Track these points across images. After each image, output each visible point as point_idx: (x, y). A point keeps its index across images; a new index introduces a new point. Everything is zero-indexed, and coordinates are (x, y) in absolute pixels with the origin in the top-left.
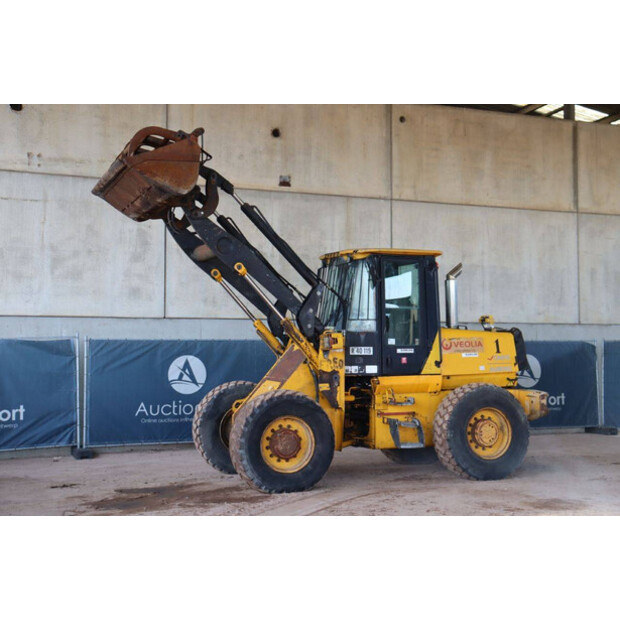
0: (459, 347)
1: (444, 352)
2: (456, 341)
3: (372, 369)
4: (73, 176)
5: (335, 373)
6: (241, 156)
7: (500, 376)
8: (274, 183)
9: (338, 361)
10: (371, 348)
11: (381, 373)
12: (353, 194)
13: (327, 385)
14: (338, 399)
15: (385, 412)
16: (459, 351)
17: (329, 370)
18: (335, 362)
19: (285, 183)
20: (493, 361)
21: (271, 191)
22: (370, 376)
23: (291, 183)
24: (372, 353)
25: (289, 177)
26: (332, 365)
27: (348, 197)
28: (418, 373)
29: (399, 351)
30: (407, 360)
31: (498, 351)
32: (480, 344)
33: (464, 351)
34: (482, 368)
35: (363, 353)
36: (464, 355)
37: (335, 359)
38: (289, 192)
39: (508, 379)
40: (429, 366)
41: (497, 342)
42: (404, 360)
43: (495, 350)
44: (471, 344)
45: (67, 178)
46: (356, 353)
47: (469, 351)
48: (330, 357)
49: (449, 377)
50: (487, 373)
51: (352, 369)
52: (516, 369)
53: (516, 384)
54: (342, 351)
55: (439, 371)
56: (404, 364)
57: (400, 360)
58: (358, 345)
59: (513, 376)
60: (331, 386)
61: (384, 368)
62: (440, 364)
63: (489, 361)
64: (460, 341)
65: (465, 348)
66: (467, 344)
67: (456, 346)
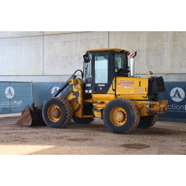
0: (124, 84)
1: (117, 86)
3: (90, 91)
5: (78, 92)
7: (139, 95)
9: (79, 88)
11: (93, 93)
13: (75, 96)
14: (78, 101)
15: (97, 106)
16: (123, 85)
17: (76, 91)
18: (78, 89)
20: (137, 89)
22: (90, 94)
24: (90, 86)
26: (77, 89)
28: (106, 93)
29: (99, 85)
30: (102, 88)
31: (140, 86)
32: (132, 83)
33: (125, 85)
34: (132, 92)
35: (89, 86)
36: (125, 87)
37: (77, 88)
39: (143, 97)
40: (110, 90)
41: (140, 82)
42: (101, 88)
43: (139, 85)
44: (129, 83)
46: (87, 86)
47: (127, 85)
48: (76, 87)
49: (119, 95)
50: (134, 94)
51: (86, 91)
52: (147, 93)
53: (148, 99)
54: (80, 85)
55: (114, 93)
56: (101, 90)
57: (100, 88)
58: (88, 83)
59: (146, 96)
60: (76, 96)
61: (94, 91)
62: (115, 90)
63: (135, 90)
64: (124, 82)
65: (126, 84)
66: (127, 83)
67: (123, 84)
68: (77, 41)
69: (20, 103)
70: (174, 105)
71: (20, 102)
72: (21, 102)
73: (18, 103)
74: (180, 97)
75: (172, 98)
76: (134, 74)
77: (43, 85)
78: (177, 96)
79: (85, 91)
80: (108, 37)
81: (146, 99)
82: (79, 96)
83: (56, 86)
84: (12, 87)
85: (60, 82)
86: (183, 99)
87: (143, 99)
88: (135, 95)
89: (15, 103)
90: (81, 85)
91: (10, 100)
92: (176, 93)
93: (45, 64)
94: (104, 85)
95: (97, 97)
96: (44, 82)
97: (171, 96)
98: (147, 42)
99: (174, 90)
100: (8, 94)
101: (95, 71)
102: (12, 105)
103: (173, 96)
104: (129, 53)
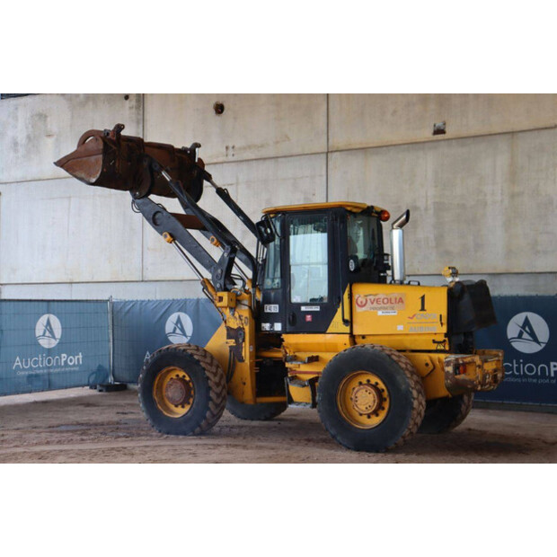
0: (375, 305)
1: (357, 310)
2: (372, 298)
3: (278, 327)
4: (256, 160)
5: (241, 329)
6: (395, 112)
7: (424, 337)
8: (427, 133)
9: (243, 318)
10: (277, 306)
11: (285, 331)
12: (518, 129)
13: (234, 341)
14: (243, 354)
15: (298, 370)
17: (236, 327)
18: (241, 320)
19: (439, 131)
20: (415, 320)
21: (424, 142)
22: (278, 335)
23: (447, 130)
24: (277, 311)
25: (444, 124)
26: (238, 321)
27: (512, 133)
28: (324, 332)
29: (303, 308)
30: (312, 317)
31: (423, 309)
32: (401, 301)
33: (380, 309)
34: (400, 328)
35: (273, 311)
36: (380, 313)
37: (240, 316)
38: (444, 140)
39: (434, 342)
40: (337, 323)
41: (423, 298)
42: (309, 318)
43: (420, 308)
44: (390, 301)
45: (251, 162)
46: (268, 311)
47: (386, 309)
48: (237, 315)
49: (364, 337)
50: (407, 335)
51: (266, 326)
52: (444, 329)
53: (447, 348)
54: (247, 308)
55: (347, 329)
56: (309, 322)
57: (305, 318)
58: (270, 303)
59: (441, 338)
60: (237, 341)
61: (288, 326)
62: (349, 322)
63: (411, 321)
64: (377, 297)
65: (383, 305)
66: (386, 301)
67: (372, 303)
68: (237, 183)
69: (78, 359)
70: (518, 363)
71: (76, 357)
72: (80, 356)
73: (71, 361)
74: (535, 339)
75: (513, 344)
76: (404, 276)
77: (141, 309)
78: (525, 335)
79: (263, 325)
80: (324, 173)
81: (442, 348)
82: (244, 340)
83: (179, 311)
84: (54, 314)
85: (190, 300)
86: (543, 345)
87: (434, 347)
88: (409, 338)
89: (63, 360)
90: (250, 307)
91: (49, 352)
92: (523, 327)
93: (148, 249)
94: (317, 309)
95: (296, 344)
96: (143, 301)
97: (509, 337)
98: (436, 186)
99: (519, 319)
100: (44, 335)
101: (290, 267)
102: (55, 368)
103: (516, 336)
104: (388, 213)
